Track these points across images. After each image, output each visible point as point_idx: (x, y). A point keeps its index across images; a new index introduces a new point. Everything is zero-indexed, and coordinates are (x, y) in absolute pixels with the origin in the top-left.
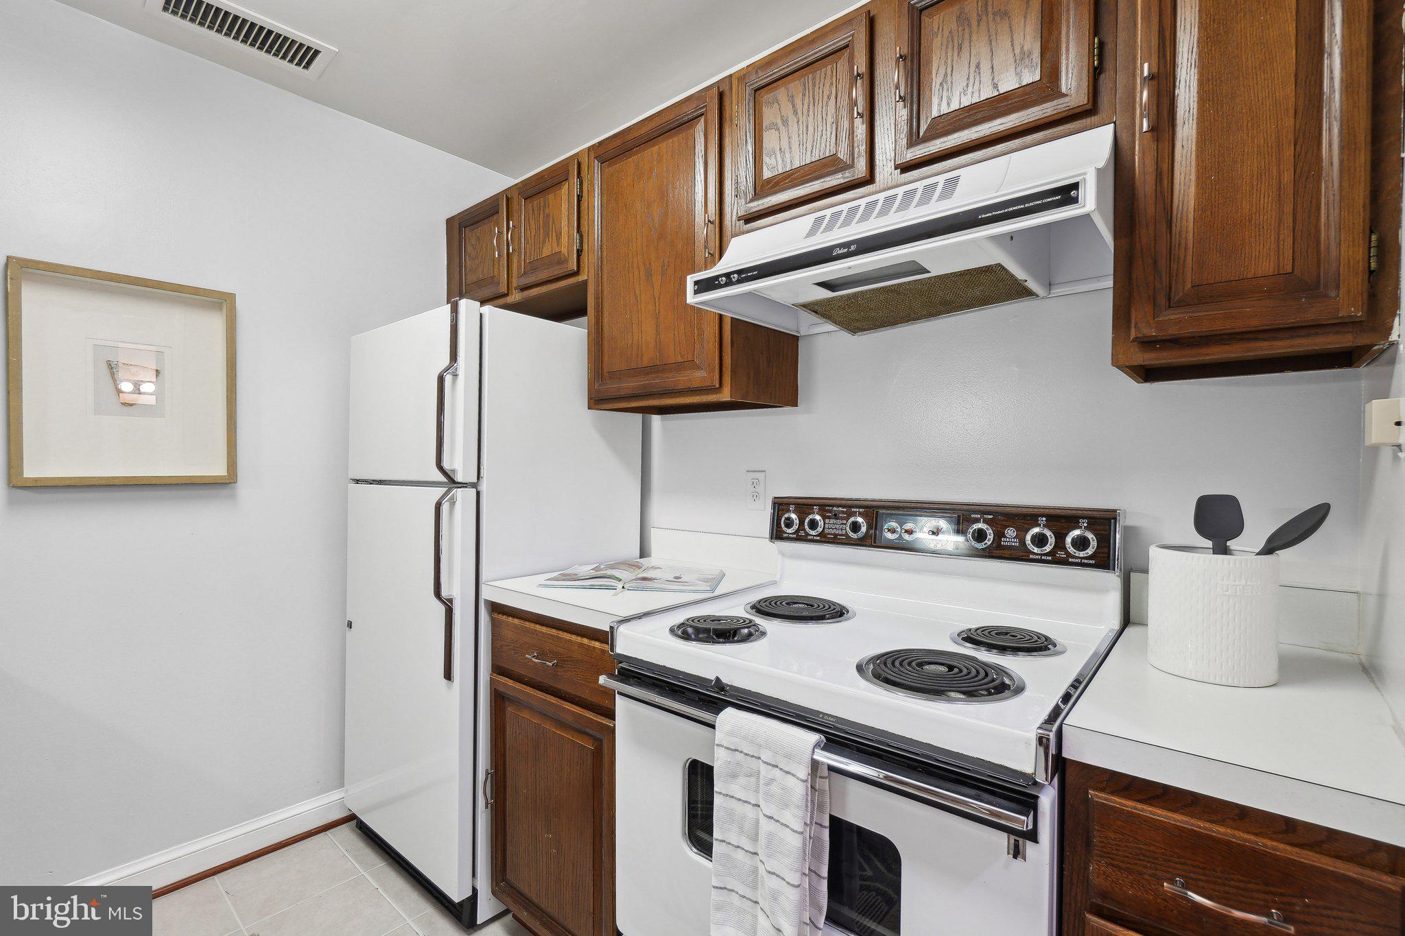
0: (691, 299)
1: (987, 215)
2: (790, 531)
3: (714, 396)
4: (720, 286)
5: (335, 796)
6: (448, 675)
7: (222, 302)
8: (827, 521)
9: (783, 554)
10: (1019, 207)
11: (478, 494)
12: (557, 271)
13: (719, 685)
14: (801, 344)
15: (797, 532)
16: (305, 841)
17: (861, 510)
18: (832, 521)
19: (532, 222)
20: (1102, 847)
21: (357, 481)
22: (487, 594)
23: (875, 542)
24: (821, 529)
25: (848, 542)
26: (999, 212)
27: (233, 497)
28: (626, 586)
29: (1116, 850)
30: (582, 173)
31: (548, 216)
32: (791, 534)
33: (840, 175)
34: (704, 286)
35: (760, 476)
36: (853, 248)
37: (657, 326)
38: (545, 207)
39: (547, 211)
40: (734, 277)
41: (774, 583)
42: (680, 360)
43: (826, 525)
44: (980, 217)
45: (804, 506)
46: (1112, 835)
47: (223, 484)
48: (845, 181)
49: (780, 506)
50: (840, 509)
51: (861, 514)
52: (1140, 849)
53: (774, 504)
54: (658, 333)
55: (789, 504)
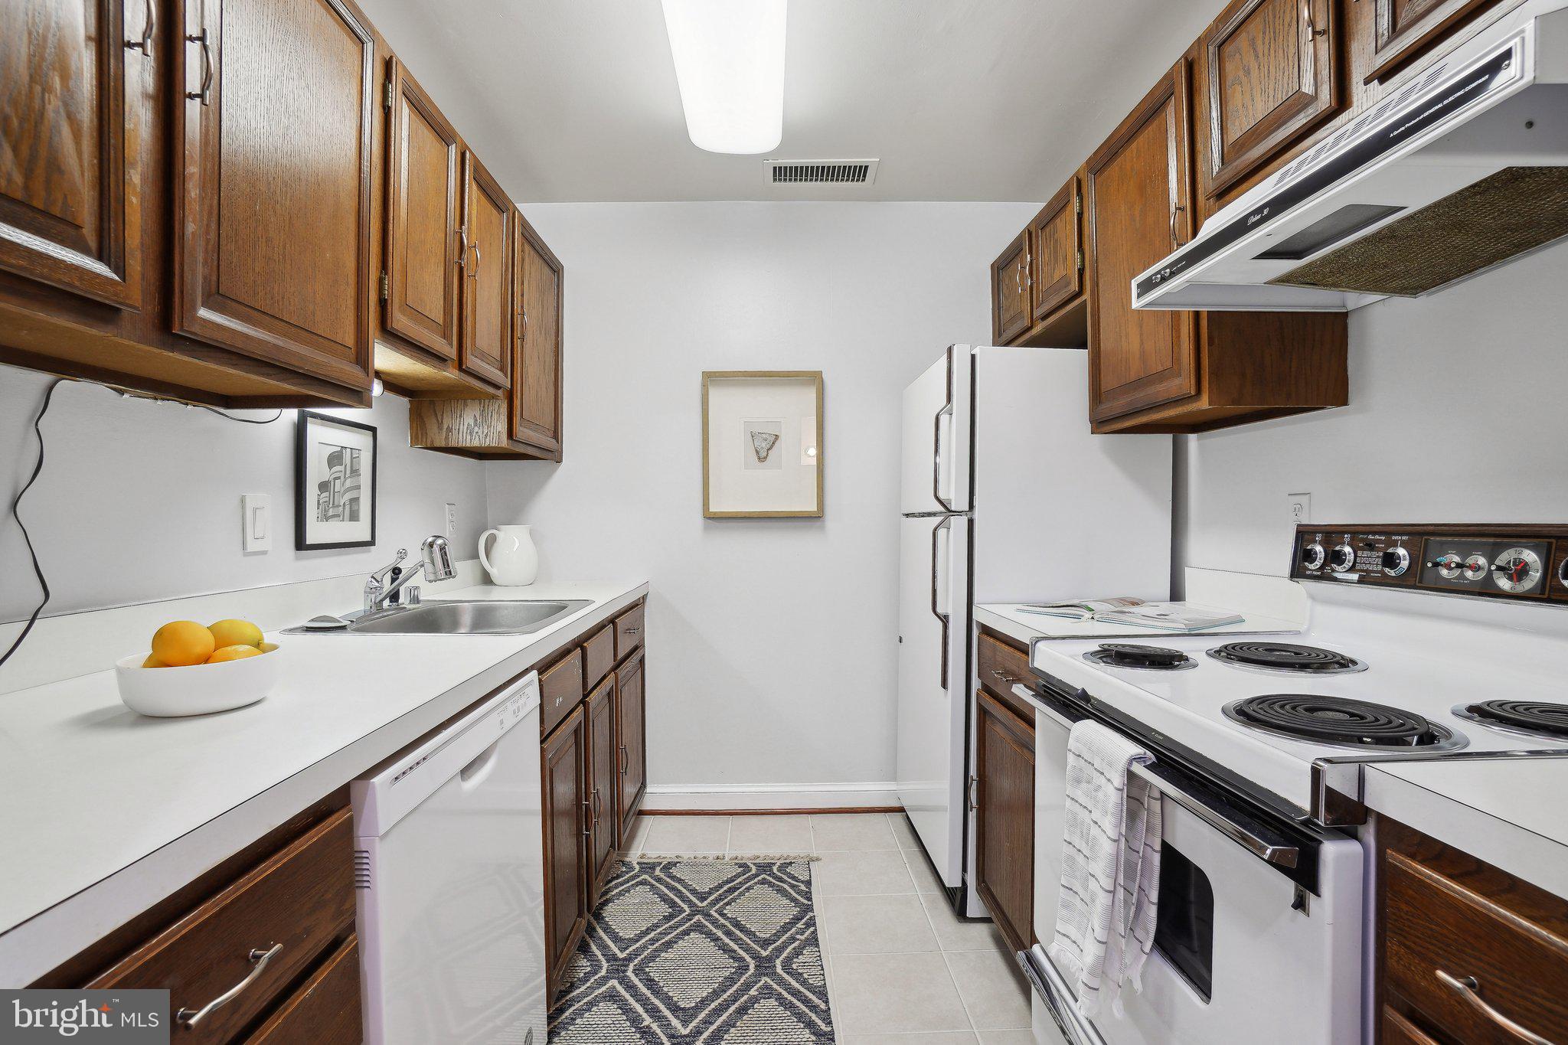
0: (1136, 304)
1: (1400, 131)
2: (1312, 566)
3: (1194, 405)
4: (1157, 285)
5: (892, 786)
6: (944, 684)
7: (814, 379)
8: (1360, 553)
9: (1313, 597)
10: (1436, 108)
11: (971, 522)
12: (1064, 295)
13: (1085, 696)
14: (1352, 324)
15: (1322, 568)
16: (870, 814)
17: (1404, 538)
18: (1366, 553)
19: (1046, 250)
20: (1396, 920)
21: (907, 515)
22: (979, 616)
23: (1420, 582)
24: (1351, 564)
25: (1384, 582)
26: (1413, 122)
27: (822, 528)
28: (1096, 617)
29: (1409, 927)
30: (1082, 189)
31: (1057, 240)
32: (1314, 570)
33: (1302, 115)
34: (1147, 286)
35: (1304, 500)
36: (1266, 212)
37: (1141, 335)
38: (1054, 234)
39: (1056, 237)
40: (1166, 273)
41: (1298, 633)
42: (1160, 369)
43: (1358, 560)
44: (1392, 135)
45: (1331, 534)
46: (1404, 907)
47: (814, 519)
48: (1308, 119)
49: (1304, 534)
50: (1377, 537)
51: (1404, 545)
52: (1431, 930)
53: (1298, 533)
54: (1142, 343)
55: (1316, 533)
